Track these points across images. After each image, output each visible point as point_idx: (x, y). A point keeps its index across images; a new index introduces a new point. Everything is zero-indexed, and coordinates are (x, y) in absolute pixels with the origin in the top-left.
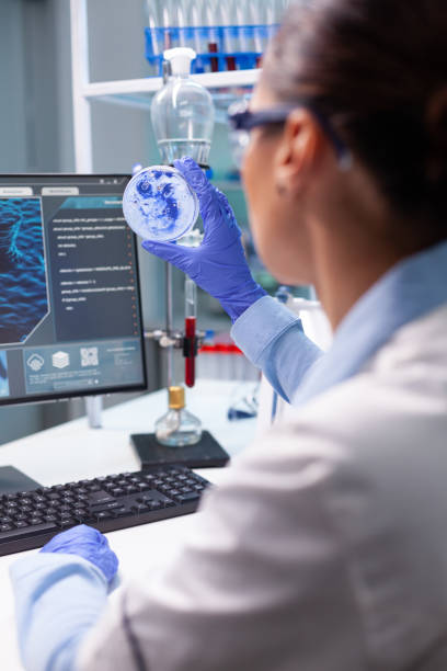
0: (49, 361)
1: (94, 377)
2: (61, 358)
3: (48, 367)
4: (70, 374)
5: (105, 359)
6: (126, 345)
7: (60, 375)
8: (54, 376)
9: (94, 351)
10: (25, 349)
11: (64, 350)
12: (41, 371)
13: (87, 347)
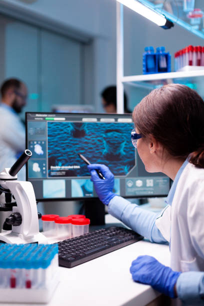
0: (135, 184)
1: (151, 191)
2: (139, 183)
3: (134, 186)
4: (142, 189)
5: (156, 184)
6: (164, 179)
7: (139, 189)
8: (136, 189)
9: (152, 181)
10: (127, 179)
11: (141, 180)
12: (132, 187)
13: (150, 179)
